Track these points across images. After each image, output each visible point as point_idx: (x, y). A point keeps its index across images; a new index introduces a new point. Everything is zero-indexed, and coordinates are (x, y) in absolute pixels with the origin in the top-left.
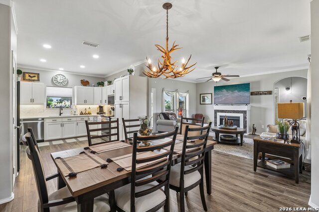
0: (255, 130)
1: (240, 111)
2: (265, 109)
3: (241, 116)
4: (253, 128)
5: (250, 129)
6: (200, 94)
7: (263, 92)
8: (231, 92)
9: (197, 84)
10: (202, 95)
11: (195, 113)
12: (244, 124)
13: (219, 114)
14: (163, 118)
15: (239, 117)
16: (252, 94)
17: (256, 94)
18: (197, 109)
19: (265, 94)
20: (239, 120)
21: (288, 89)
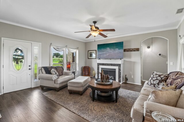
0: (127, 79)
1: (116, 64)
2: (134, 63)
3: (117, 68)
4: (126, 78)
5: (123, 79)
6: (88, 51)
7: (133, 49)
8: (113, 50)
9: (86, 43)
10: (89, 52)
11: (83, 65)
12: (119, 75)
13: (101, 67)
14: (45, 73)
15: (115, 69)
16: (125, 50)
17: (128, 51)
18: (86, 63)
19: (134, 51)
20: (115, 72)
21: (149, 47)
